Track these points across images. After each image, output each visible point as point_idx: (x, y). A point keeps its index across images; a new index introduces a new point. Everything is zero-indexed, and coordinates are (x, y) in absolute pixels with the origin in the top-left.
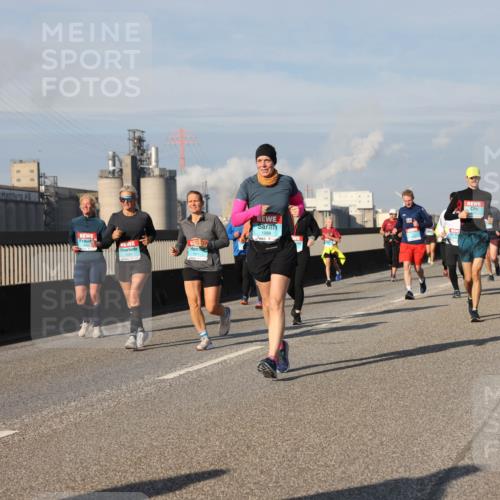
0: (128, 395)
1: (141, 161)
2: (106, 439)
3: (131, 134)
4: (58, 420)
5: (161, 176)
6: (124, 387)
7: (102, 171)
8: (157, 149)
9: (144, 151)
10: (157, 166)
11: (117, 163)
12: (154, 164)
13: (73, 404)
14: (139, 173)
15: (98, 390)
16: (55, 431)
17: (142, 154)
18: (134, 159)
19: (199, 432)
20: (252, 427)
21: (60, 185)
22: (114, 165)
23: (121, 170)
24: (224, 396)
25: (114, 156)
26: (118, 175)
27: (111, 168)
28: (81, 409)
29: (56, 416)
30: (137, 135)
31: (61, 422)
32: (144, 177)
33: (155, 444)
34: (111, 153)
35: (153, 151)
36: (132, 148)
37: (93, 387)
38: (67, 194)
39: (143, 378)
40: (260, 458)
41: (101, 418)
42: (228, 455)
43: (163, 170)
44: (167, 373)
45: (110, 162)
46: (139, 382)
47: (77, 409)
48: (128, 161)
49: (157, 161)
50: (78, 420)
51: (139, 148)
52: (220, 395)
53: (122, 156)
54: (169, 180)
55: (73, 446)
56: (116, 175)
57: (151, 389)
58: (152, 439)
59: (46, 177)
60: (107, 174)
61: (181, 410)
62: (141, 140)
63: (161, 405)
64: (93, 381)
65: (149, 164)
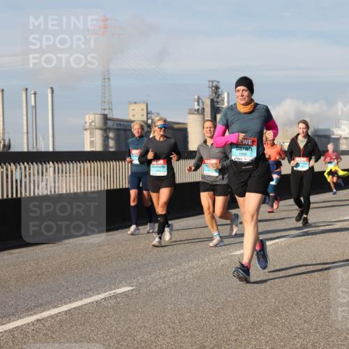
0: (209, 265)
1: (217, 102)
2: (195, 295)
3: (211, 84)
4: (162, 281)
6: (206, 260)
7: (191, 110)
8: (228, 94)
9: (219, 95)
11: (201, 104)
12: (226, 104)
13: (172, 270)
14: (216, 110)
15: (189, 261)
16: (160, 289)
17: (218, 98)
18: (212, 101)
19: (260, 292)
20: (298, 289)
22: (199, 105)
23: (203, 109)
25: (199, 99)
26: (201, 112)
27: (197, 107)
29: (161, 278)
30: (215, 84)
31: (164, 282)
32: (219, 113)
33: (229, 299)
34: (196, 97)
35: (225, 95)
36: (211, 93)
37: (186, 259)
39: (219, 253)
40: (303, 311)
41: (192, 281)
42: (281, 309)
44: (236, 250)
45: (196, 103)
46: (218, 255)
48: (208, 102)
49: (228, 102)
50: (176, 281)
51: (216, 93)
53: (204, 99)
55: (173, 299)
56: (200, 112)
57: (226, 261)
58: (226, 296)
59: (152, 114)
60: (193, 112)
62: (217, 88)
64: (185, 254)
65: (223, 104)
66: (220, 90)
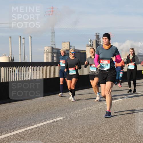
0: (95, 108)
1: (98, 42)
2: (89, 121)
3: (96, 34)
6: (94, 106)
7: (87, 45)
9: (99, 39)
11: (92, 42)
12: (102, 42)
13: (80, 111)
14: (98, 45)
15: (87, 107)
16: (75, 118)
17: (99, 40)
18: (96, 41)
19: (116, 120)
20: (132, 119)
21: (75, 49)
22: (91, 43)
23: (93, 45)
25: (91, 40)
27: (90, 44)
28: (82, 112)
29: (75, 114)
30: (97, 34)
31: (77, 116)
33: (103, 123)
34: (90, 40)
36: (96, 38)
37: (85, 106)
38: (77, 51)
39: (99, 104)
41: (88, 115)
42: (125, 127)
45: (90, 42)
48: (95, 42)
50: (81, 115)
51: (98, 38)
55: (80, 123)
56: (91, 46)
57: (102, 107)
58: (102, 121)
59: (71, 47)
60: (89, 46)
62: (98, 36)
64: (85, 104)
66: (100, 37)
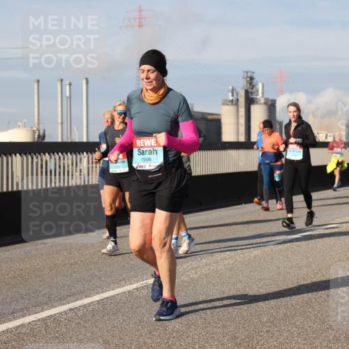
1: (252, 93)
3: (245, 74)
4: (193, 271)
5: (265, 104)
7: (224, 100)
8: (263, 84)
9: (254, 86)
10: (263, 96)
11: (235, 94)
12: (260, 95)
13: (204, 261)
14: (250, 101)
16: (192, 279)
17: (252, 88)
18: (247, 92)
21: (195, 110)
22: (233, 96)
23: (237, 100)
24: (310, 259)
25: (233, 89)
26: (235, 103)
27: (231, 98)
28: (209, 264)
29: (193, 269)
30: (249, 75)
31: (196, 273)
32: (253, 104)
34: (231, 88)
35: (260, 86)
36: (245, 84)
38: (200, 116)
41: (224, 271)
43: (266, 100)
45: (230, 94)
47: (207, 264)
48: (242, 93)
49: (263, 93)
50: (208, 272)
51: (250, 84)
52: (307, 258)
53: (238, 90)
54: (271, 106)
55: (205, 290)
56: (234, 102)
60: (227, 103)
61: (279, 268)
62: (252, 78)
63: (265, 264)
65: (257, 95)
66: (254, 81)
